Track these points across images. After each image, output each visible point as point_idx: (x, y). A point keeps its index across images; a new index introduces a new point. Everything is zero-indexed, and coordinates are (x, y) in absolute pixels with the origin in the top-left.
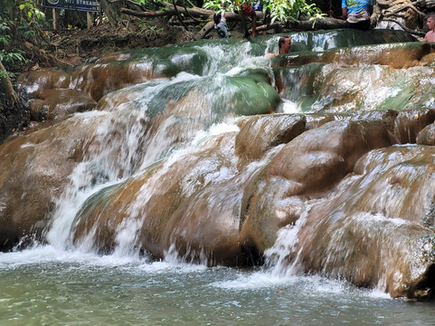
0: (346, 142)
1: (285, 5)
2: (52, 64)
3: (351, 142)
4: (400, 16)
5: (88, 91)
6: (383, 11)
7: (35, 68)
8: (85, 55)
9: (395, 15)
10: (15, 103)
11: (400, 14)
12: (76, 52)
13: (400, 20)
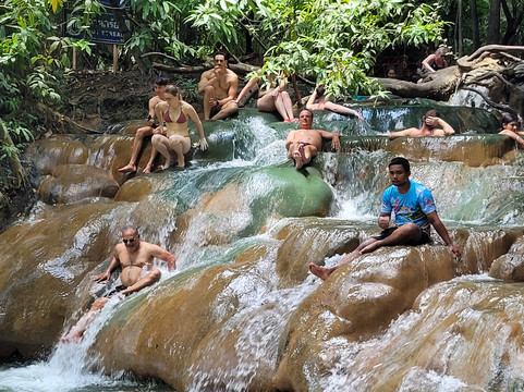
0: (404, 273)
1: (340, 83)
2: (68, 129)
3: (411, 273)
4: (483, 85)
5: (108, 168)
6: (465, 74)
7: (48, 135)
8: (108, 117)
9: (477, 82)
10: (22, 183)
11: (483, 82)
12: (97, 112)
13: (483, 90)
